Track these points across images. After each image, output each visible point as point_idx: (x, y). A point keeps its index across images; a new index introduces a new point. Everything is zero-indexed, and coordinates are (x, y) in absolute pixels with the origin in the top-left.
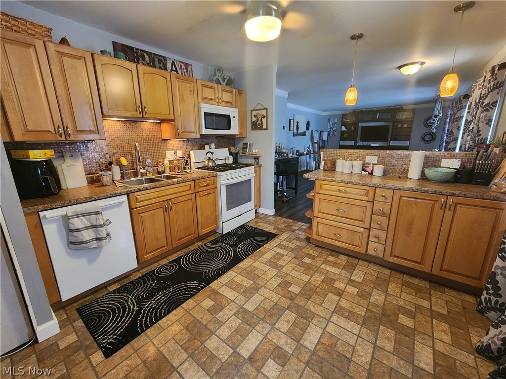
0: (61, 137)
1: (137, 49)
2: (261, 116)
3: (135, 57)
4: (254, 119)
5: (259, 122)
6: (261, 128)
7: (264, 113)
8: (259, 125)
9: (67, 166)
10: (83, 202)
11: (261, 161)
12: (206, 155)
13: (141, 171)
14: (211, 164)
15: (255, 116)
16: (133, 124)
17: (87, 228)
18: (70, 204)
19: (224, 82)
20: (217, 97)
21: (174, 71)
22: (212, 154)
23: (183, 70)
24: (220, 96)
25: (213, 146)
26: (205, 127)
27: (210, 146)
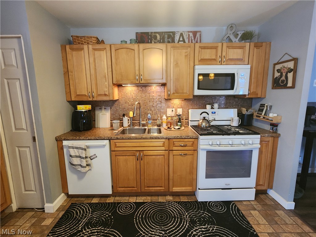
0: (90, 98)
1: (152, 33)
2: (286, 70)
3: (149, 39)
4: (277, 75)
5: (283, 78)
6: (285, 86)
7: (291, 65)
8: (283, 81)
9: (102, 115)
10: (82, 139)
11: (280, 130)
12: (201, 115)
13: (142, 123)
14: (204, 124)
15: (279, 71)
16: (143, 88)
17: (77, 157)
18: (76, 139)
19: (236, 38)
20: (220, 56)
21: (181, 41)
22: (208, 114)
23: (190, 39)
24: (224, 54)
25: (216, 106)
26: (199, 88)
27: (213, 105)
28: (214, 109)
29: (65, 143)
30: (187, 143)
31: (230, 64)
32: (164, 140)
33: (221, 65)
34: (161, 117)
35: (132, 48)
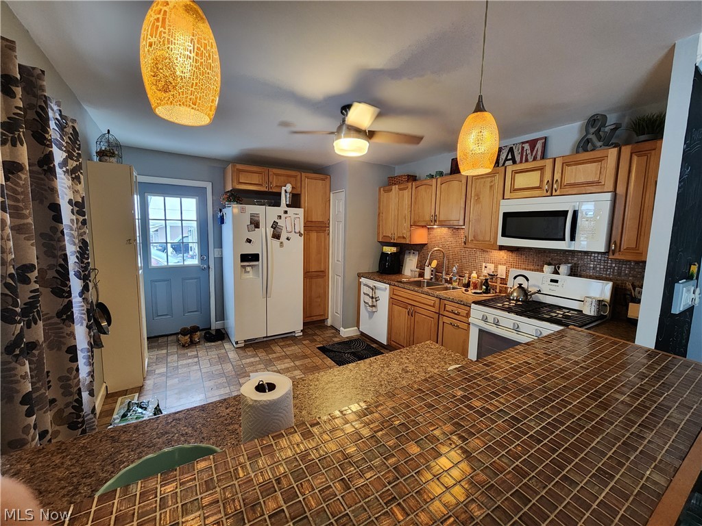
0: (392, 240)
12: (514, 279)
13: (445, 277)
14: (516, 295)
17: (367, 294)
20: (548, 181)
21: (509, 160)
22: (528, 280)
23: (525, 154)
24: (557, 176)
25: (564, 269)
26: (503, 235)
27: (559, 268)
28: (559, 274)
29: (363, 280)
30: (460, 311)
31: (570, 192)
32: (434, 299)
33: (552, 196)
34: (470, 274)
35: (430, 183)
